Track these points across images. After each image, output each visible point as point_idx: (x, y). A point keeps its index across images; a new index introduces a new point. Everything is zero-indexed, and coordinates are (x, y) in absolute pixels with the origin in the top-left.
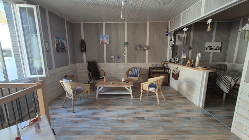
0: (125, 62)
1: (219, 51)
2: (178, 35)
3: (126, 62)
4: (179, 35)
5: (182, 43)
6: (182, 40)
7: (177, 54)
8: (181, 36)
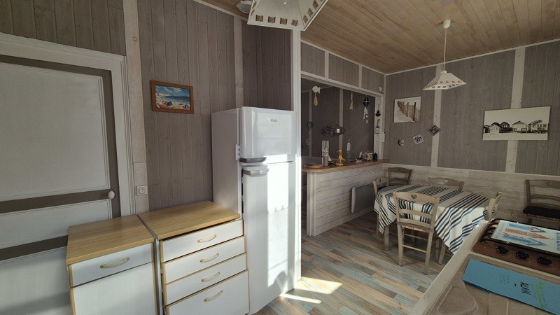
0: (308, 155)
1: (544, 137)
2: (398, 102)
3: (310, 156)
4: (400, 100)
5: (409, 119)
6: (410, 111)
7: (399, 142)
8: (406, 104)
